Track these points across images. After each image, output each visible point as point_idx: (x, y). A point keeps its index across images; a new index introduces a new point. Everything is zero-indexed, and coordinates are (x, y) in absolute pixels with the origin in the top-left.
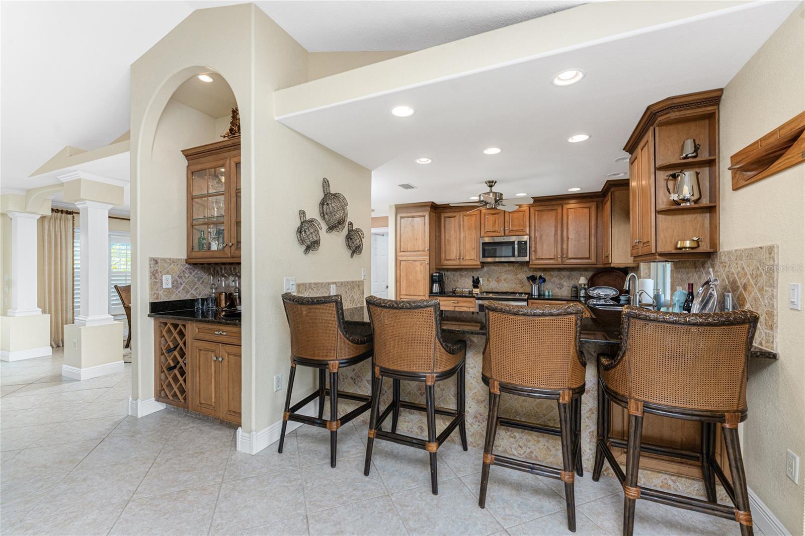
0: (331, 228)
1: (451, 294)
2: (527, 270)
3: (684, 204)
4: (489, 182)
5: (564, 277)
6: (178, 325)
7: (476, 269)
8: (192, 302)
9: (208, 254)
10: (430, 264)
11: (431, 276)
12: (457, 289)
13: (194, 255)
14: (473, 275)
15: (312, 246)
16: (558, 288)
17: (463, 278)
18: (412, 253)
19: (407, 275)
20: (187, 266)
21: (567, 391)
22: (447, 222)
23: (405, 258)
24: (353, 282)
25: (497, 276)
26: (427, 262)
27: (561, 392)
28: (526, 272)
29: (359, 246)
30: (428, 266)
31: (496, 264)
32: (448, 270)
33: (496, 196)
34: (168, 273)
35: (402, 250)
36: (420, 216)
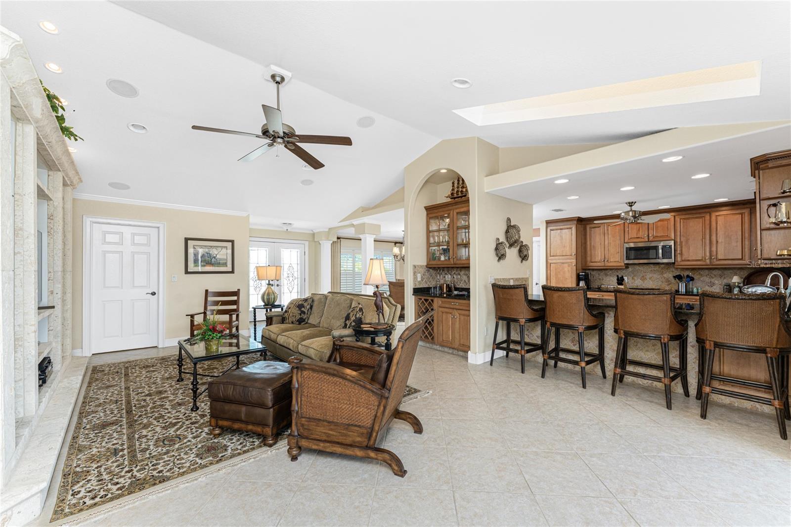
0: (511, 246)
1: (597, 290)
2: (674, 270)
3: (782, 225)
4: (629, 203)
5: (715, 276)
6: (428, 300)
7: (621, 269)
8: (428, 289)
9: (439, 263)
10: (576, 265)
11: (578, 276)
12: (602, 286)
13: (431, 263)
14: (618, 274)
15: (501, 257)
16: (709, 286)
17: (608, 277)
18: (561, 257)
19: (556, 274)
20: (426, 269)
21: (666, 336)
22: (592, 232)
23: (554, 261)
24: (522, 278)
25: (642, 275)
26: (574, 263)
27: (662, 336)
28: (673, 271)
29: (526, 256)
30: (575, 267)
31: (640, 265)
32: (593, 270)
33: (635, 214)
34: (419, 273)
35: (552, 255)
36: (568, 228)
